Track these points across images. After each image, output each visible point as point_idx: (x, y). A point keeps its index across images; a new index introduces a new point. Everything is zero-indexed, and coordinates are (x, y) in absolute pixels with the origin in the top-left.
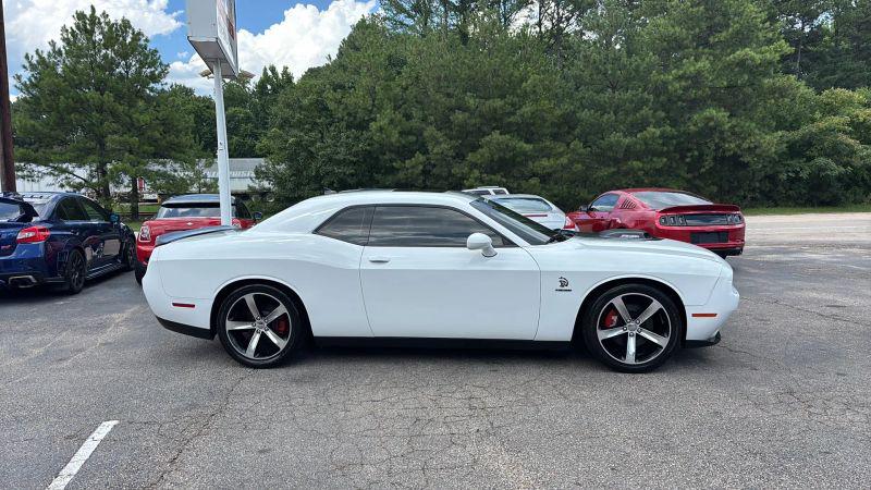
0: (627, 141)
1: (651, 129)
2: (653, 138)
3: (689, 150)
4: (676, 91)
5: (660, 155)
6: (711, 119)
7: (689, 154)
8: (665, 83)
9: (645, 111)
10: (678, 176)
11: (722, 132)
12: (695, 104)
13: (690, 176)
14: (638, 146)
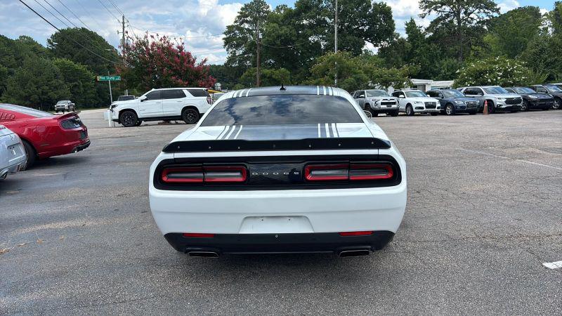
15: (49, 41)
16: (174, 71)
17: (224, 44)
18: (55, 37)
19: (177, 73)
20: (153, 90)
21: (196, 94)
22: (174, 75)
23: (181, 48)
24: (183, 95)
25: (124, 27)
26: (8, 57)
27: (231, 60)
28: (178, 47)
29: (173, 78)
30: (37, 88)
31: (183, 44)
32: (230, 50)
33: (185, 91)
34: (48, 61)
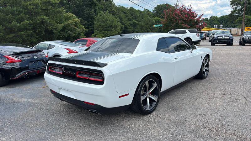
0: (18, 25)
1: (26, 21)
2: (27, 24)
3: (37, 28)
4: (30, 9)
5: (29, 30)
6: (43, 19)
7: (37, 30)
8: (27, 6)
9: (22, 15)
10: (34, 37)
11: (47, 23)
12: (37, 14)
13: (38, 37)
14: (22, 27)
15: (153, 10)
16: (184, 21)
17: (230, 4)
18: (155, 8)
19: (185, 22)
20: (173, 30)
21: (191, 32)
22: (184, 23)
23: (190, 10)
24: (185, 32)
25: (177, 2)
26: (139, 18)
27: (233, 12)
28: (189, 10)
29: (183, 24)
30: (146, 30)
31: (192, 8)
32: (234, 7)
33: (187, 30)
34: (151, 18)
